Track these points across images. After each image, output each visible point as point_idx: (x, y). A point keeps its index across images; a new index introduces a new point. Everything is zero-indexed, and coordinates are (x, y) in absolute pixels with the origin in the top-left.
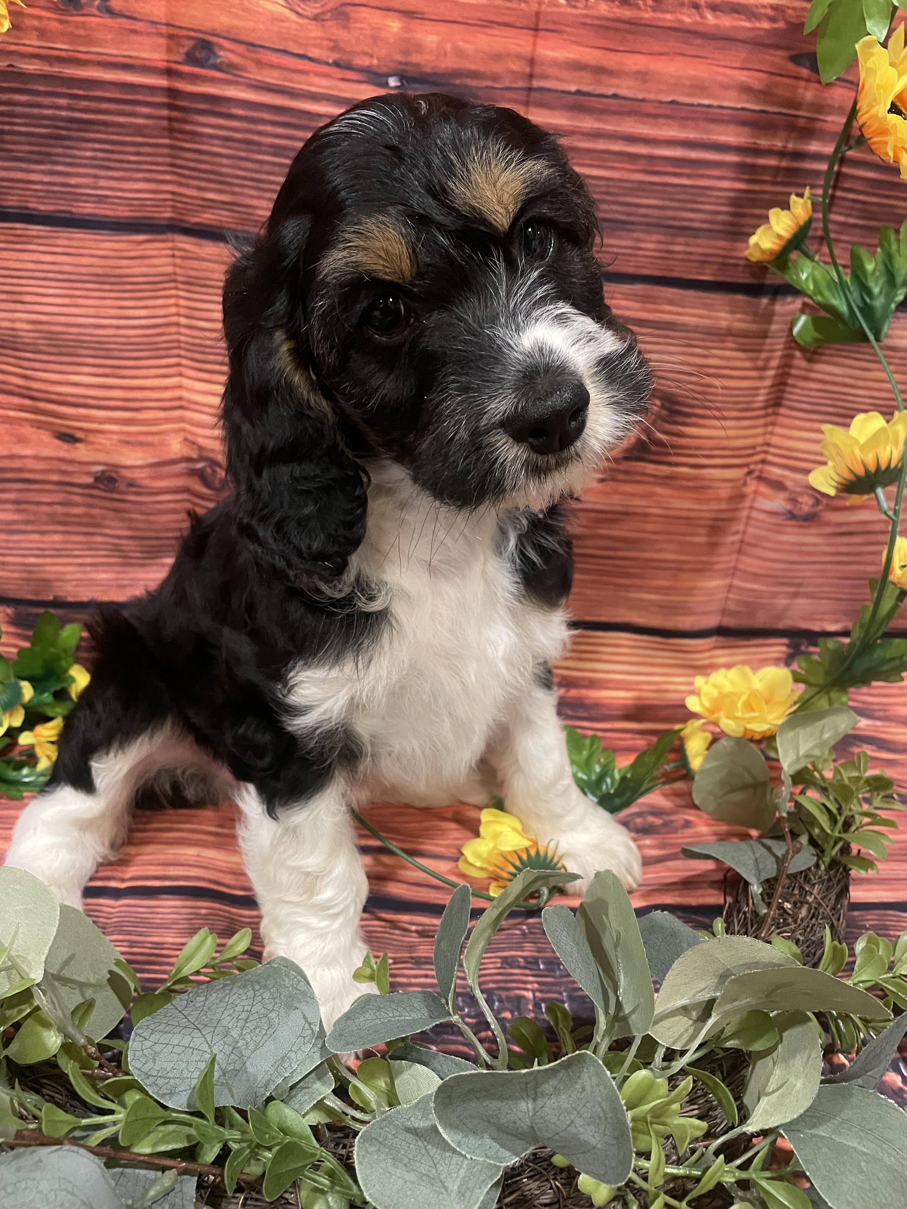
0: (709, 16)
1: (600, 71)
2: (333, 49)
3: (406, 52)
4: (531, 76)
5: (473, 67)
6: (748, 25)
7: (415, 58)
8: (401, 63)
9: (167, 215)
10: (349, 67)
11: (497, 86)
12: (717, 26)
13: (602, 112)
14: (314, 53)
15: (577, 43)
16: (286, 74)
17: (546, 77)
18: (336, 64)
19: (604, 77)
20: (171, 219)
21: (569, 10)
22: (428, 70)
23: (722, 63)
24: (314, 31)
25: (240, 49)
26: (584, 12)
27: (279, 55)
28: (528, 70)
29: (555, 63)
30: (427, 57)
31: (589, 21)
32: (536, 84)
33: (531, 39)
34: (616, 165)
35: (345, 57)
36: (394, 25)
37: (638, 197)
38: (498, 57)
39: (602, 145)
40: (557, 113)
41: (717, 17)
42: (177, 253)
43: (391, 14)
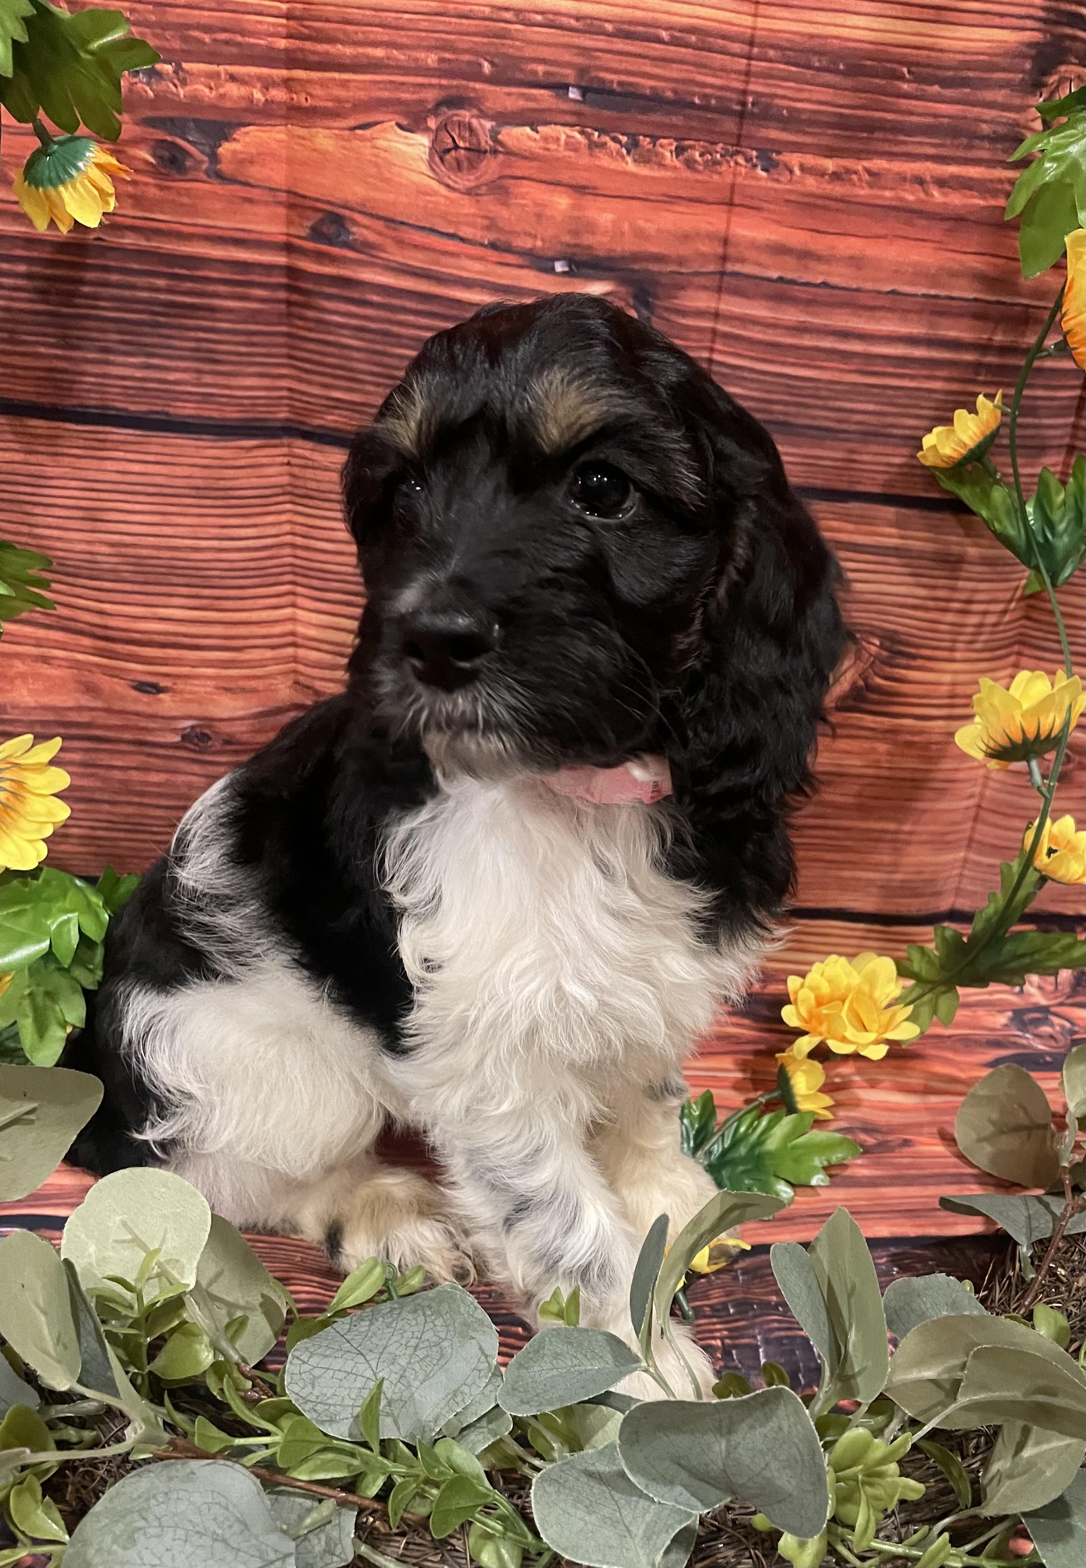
0: (936, 193)
1: (805, 255)
2: (488, 228)
3: (575, 233)
4: (724, 258)
5: (654, 249)
6: (982, 203)
7: (587, 240)
8: (569, 245)
9: (281, 415)
10: (508, 249)
11: (683, 270)
12: (945, 204)
13: (809, 303)
14: (466, 232)
15: (779, 222)
16: (432, 256)
17: (743, 261)
18: (493, 246)
19: (812, 264)
20: (287, 420)
21: (770, 184)
22: (601, 253)
23: (950, 247)
24: (467, 207)
25: (379, 225)
26: (788, 187)
27: (424, 234)
28: (720, 251)
29: (754, 245)
30: (599, 238)
31: (793, 197)
32: (730, 267)
33: (725, 215)
34: (824, 364)
35: (503, 238)
36: (562, 201)
37: (851, 400)
38: (686, 237)
39: (807, 341)
40: (756, 303)
41: (945, 195)
42: (294, 461)
43: (559, 188)
